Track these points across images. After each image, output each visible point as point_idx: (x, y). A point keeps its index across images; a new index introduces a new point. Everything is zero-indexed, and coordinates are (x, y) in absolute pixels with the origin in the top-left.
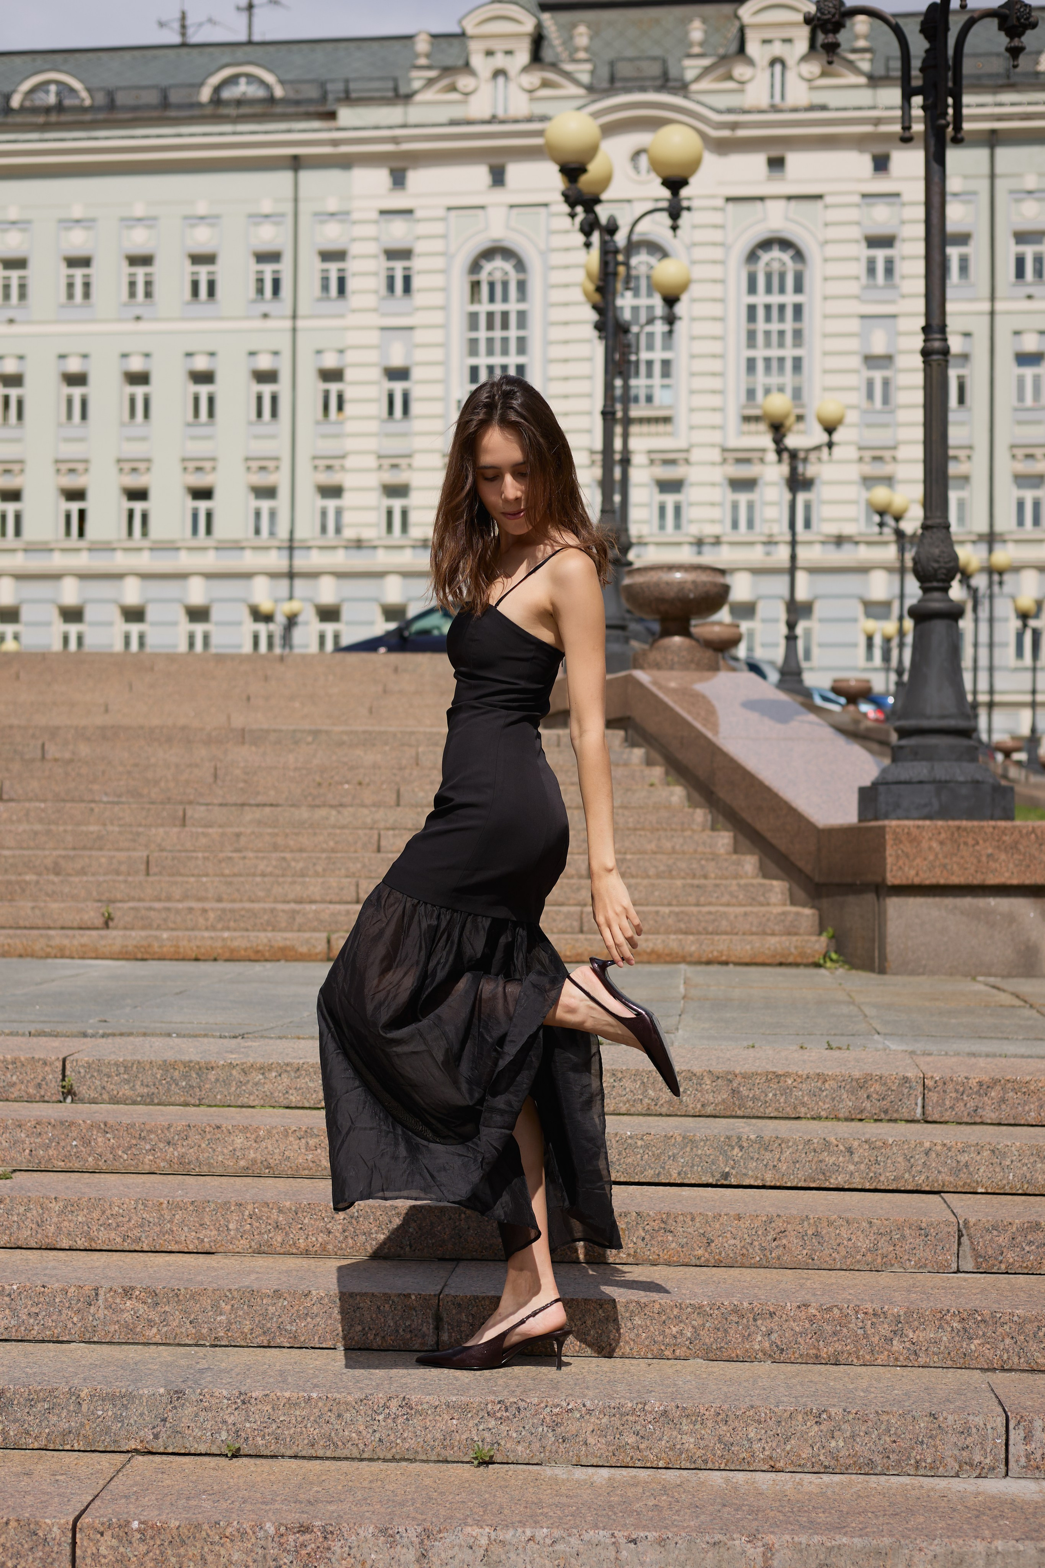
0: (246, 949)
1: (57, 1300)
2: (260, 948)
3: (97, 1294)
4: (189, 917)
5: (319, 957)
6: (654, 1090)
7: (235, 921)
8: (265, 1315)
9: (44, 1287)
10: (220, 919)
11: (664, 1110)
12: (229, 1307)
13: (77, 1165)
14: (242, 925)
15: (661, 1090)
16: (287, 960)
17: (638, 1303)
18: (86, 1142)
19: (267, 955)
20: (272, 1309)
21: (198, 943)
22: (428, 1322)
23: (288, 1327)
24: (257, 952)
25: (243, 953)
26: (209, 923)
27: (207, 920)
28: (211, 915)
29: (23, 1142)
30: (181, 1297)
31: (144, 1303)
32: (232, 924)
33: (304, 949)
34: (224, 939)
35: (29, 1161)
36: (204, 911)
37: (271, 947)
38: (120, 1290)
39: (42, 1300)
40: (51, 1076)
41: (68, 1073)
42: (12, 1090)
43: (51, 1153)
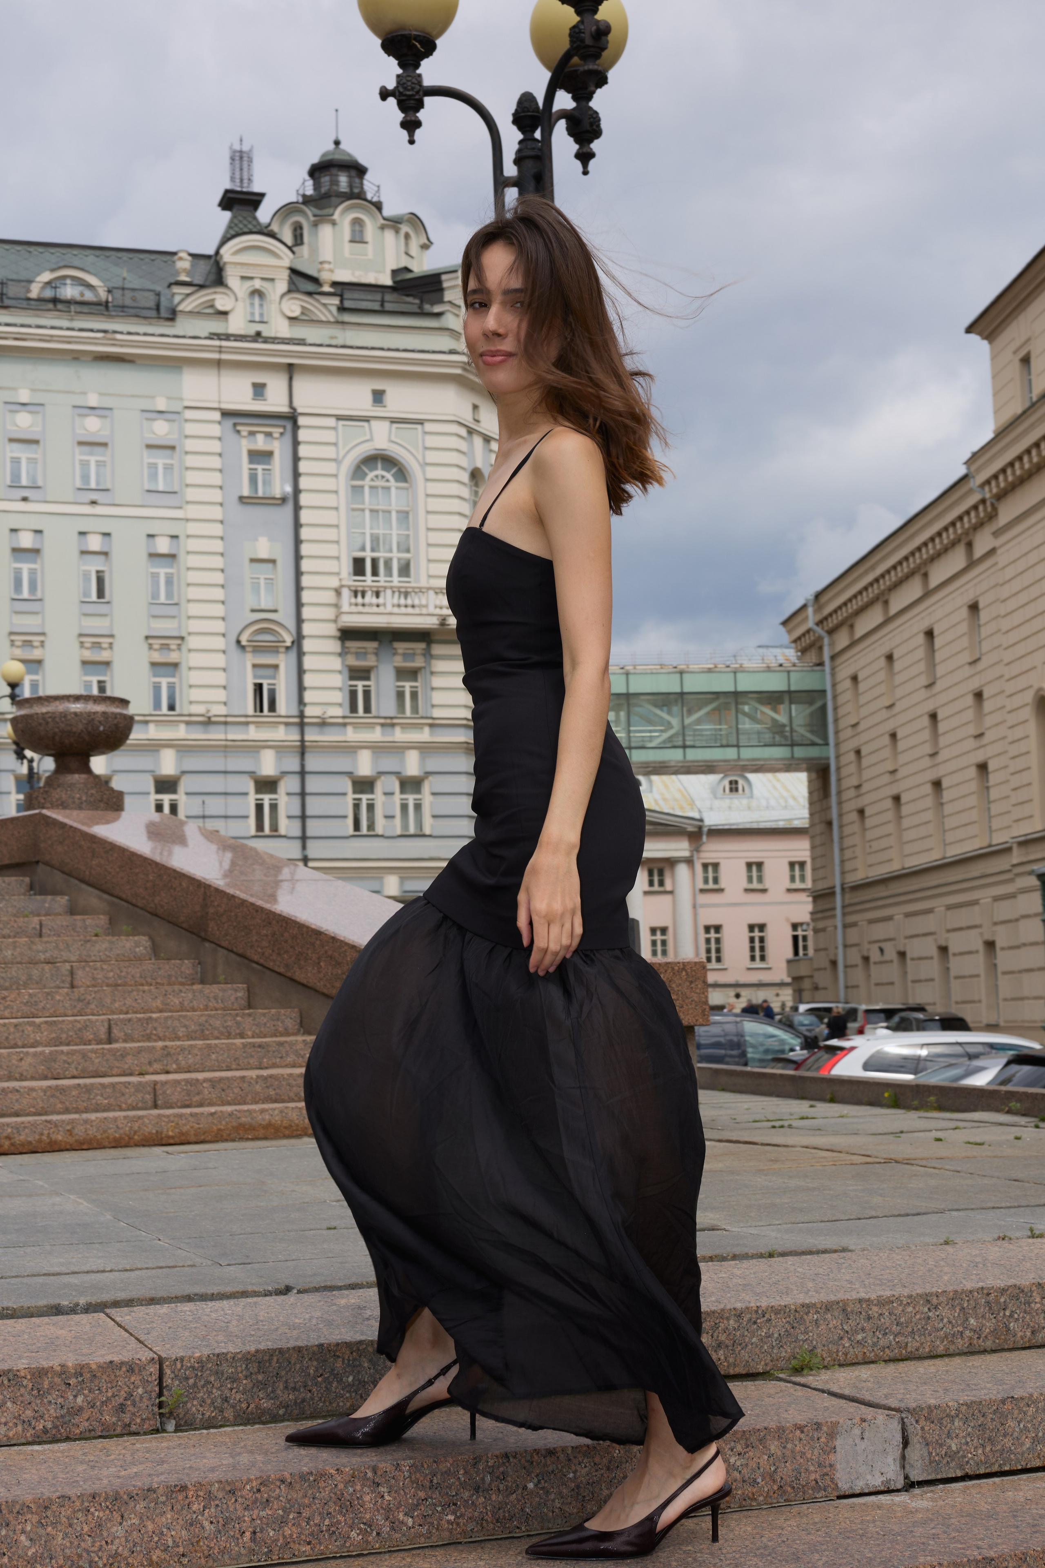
6: (976, 1318)
11: (989, 1344)
13: (333, 1547)
15: (983, 1317)
18: (347, 1505)
29: (240, 1520)
35: (252, 1552)
40: (140, 1391)
41: (167, 1381)
42: (76, 1420)
43: (288, 1532)
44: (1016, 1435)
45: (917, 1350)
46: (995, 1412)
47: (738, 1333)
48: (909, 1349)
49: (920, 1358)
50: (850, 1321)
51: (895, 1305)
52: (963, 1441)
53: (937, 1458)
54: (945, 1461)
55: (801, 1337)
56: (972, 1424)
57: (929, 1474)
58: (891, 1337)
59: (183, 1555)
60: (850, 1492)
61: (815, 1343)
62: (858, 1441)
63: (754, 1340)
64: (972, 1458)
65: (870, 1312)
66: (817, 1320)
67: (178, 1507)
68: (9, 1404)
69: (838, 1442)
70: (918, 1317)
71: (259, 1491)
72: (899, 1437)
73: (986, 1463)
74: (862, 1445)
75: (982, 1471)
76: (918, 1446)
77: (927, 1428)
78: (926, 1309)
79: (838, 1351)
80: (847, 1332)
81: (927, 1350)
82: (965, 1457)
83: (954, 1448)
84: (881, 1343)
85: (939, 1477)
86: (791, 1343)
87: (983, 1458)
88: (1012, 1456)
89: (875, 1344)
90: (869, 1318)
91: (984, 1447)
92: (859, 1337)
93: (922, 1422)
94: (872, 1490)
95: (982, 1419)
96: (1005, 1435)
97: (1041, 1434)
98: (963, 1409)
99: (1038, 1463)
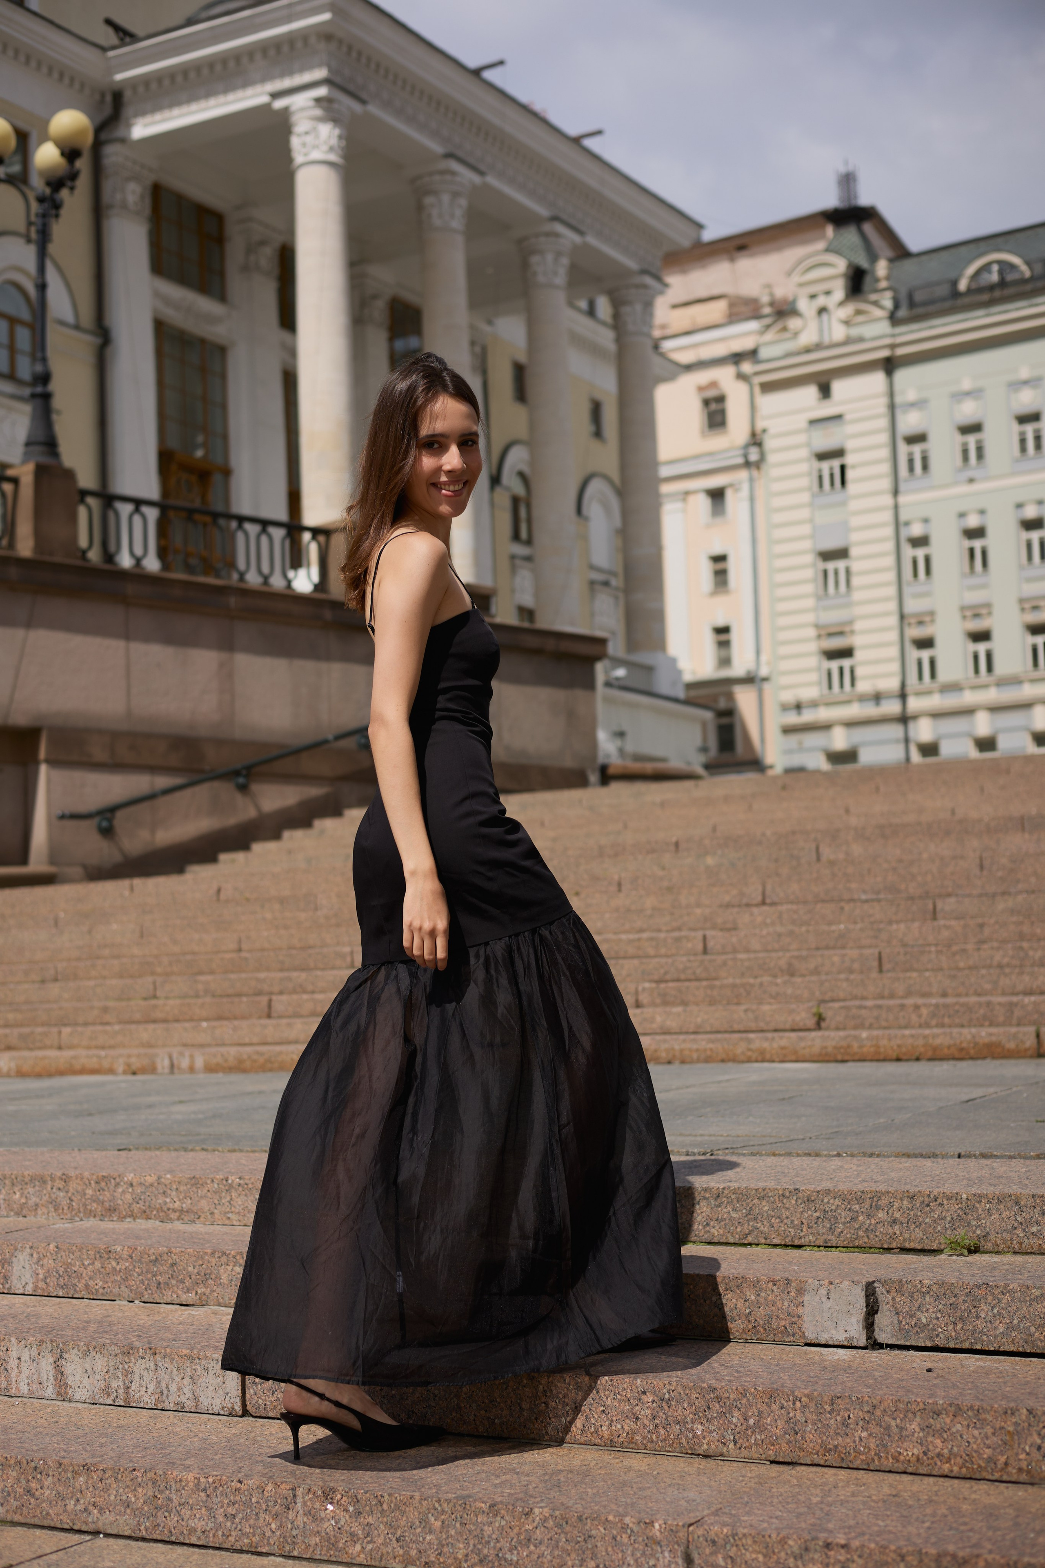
0: (949, 1047)
1: (254, 1500)
2: (964, 1045)
3: (295, 1496)
4: (902, 1014)
5: (1029, 1053)
7: (949, 1017)
8: (480, 1537)
9: (240, 1482)
10: (933, 1015)
12: (440, 1523)
14: (957, 1021)
16: (994, 1057)
19: (972, 1052)
20: (488, 1530)
21: (899, 1042)
22: (677, 1563)
23: (508, 1556)
24: (962, 1049)
25: (946, 1051)
26: (923, 1020)
27: (920, 1016)
28: (924, 1011)
30: (385, 1506)
31: (346, 1510)
32: (946, 1020)
33: (1011, 1045)
34: (925, 1037)
36: (917, 1007)
37: (976, 1044)
38: (319, 1493)
44: (989, 1318)
46: (968, 1294)
47: (912, 1213)
50: (1024, 1214)
52: (934, 1315)
53: (907, 1327)
54: (915, 1331)
56: (943, 1302)
57: (898, 1339)
60: (817, 1341)
61: (988, 1230)
62: (824, 1299)
63: (927, 1220)
64: (942, 1333)
66: (989, 1209)
69: (806, 1298)
72: (862, 1302)
73: (956, 1339)
74: (829, 1304)
75: (952, 1346)
76: (888, 1313)
77: (898, 1299)
79: (1011, 1239)
80: (1021, 1224)
82: (935, 1330)
83: (924, 1321)
85: (908, 1343)
86: (964, 1227)
87: (953, 1334)
88: (985, 1338)
91: (955, 1324)
92: (1034, 1229)
93: (894, 1294)
94: (836, 1343)
95: (954, 1299)
96: (978, 1317)
97: (1015, 1322)
98: (935, 1287)
99: (1012, 1348)
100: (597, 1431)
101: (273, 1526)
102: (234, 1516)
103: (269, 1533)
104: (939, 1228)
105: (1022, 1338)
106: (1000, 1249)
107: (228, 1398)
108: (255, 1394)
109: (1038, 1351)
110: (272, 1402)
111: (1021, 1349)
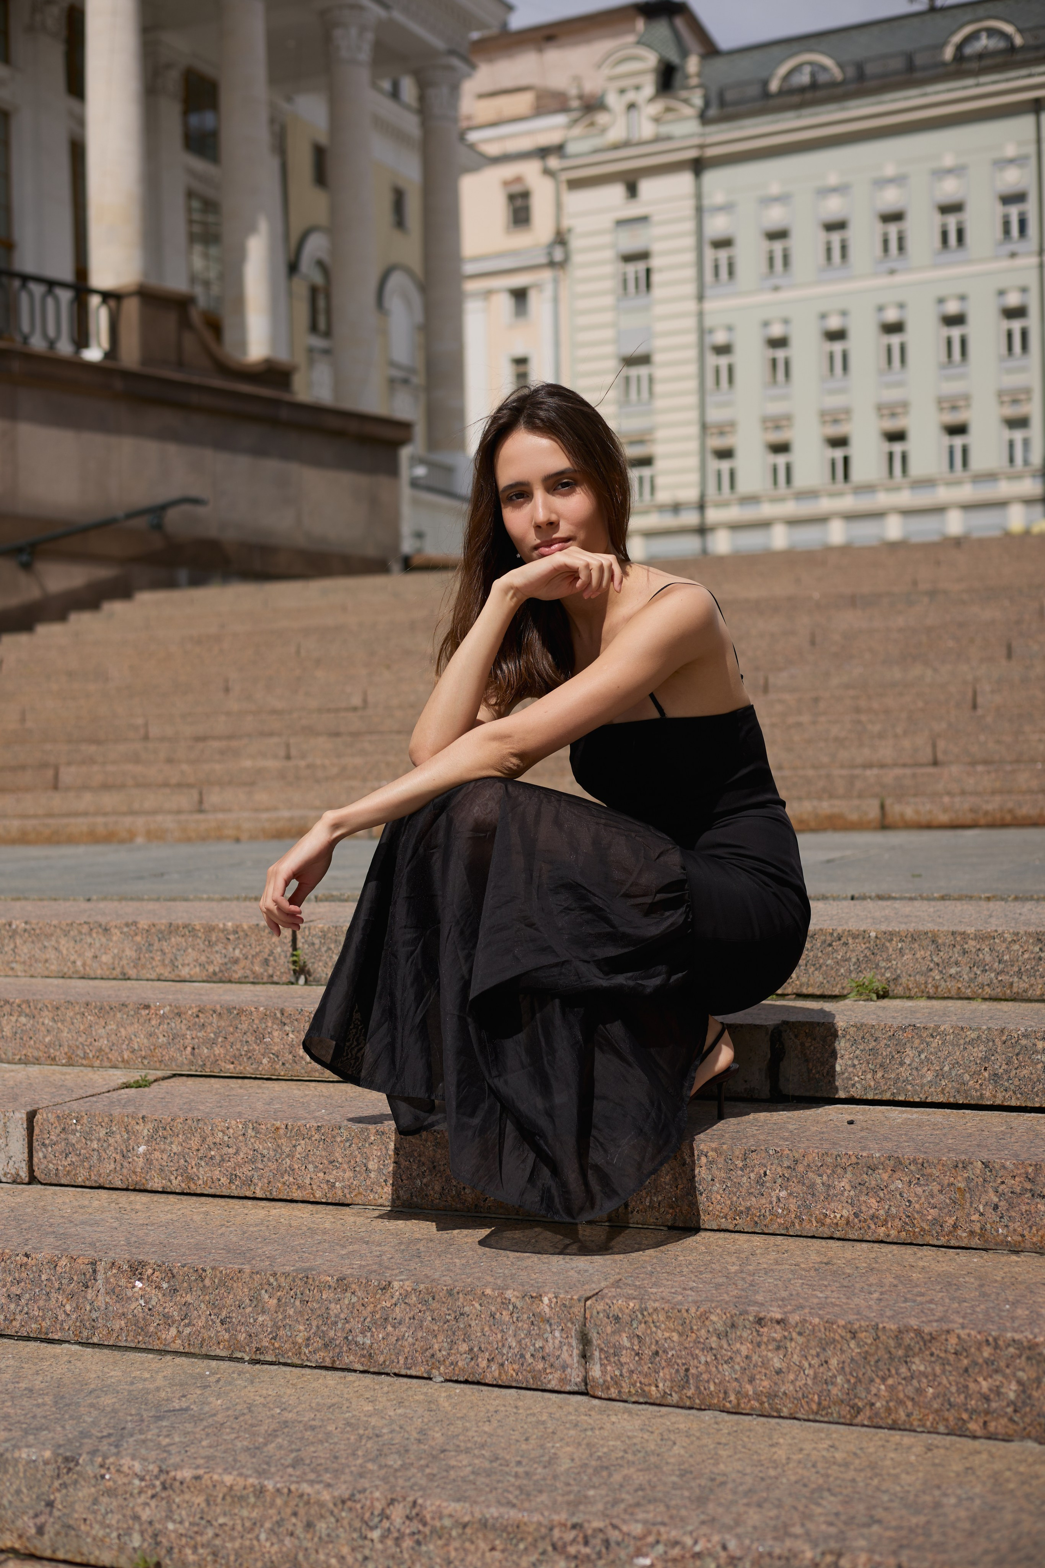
1: (44, 1277)
3: (95, 1271)
5: (873, 825)
8: (325, 1318)
9: (27, 1255)
12: (275, 1301)
16: (837, 829)
17: (918, 1332)
18: (259, 1037)
19: (813, 824)
20: (335, 1308)
22: (570, 1345)
23: (360, 1339)
29: (184, 1036)
30: (207, 1282)
31: (158, 1287)
33: (854, 817)
35: (192, 1063)
38: (125, 1267)
39: (24, 1275)
40: (279, 950)
41: (299, 944)
42: (235, 968)
43: (217, 1052)
44: (915, 1065)
45: (1025, 991)
46: (890, 1038)
47: (811, 954)
48: (1015, 990)
49: (1029, 1000)
50: (941, 954)
51: (997, 941)
52: (850, 1062)
55: (882, 964)
56: (861, 1047)
58: (993, 975)
59: (145, 1058)
61: (899, 972)
63: (829, 962)
65: (966, 946)
66: (901, 949)
67: (142, 1020)
68: (190, 950)
70: (1026, 956)
71: (198, 1016)
73: (875, 1089)
75: (870, 1097)
76: (795, 1060)
77: (807, 1045)
78: (1037, 949)
79: (926, 983)
80: (938, 965)
81: (1038, 993)
82: (850, 1079)
83: (838, 1068)
84: (980, 979)
85: (818, 1095)
86: (871, 969)
87: (872, 1084)
88: (909, 1087)
89: (971, 980)
90: (965, 952)
91: (875, 1072)
92: (953, 971)
93: (803, 1038)
95: (874, 1044)
96: (902, 1064)
97: (946, 1068)
98: (852, 1030)
99: (941, 1099)
100: (459, 1194)
101: (68, 1308)
102: (19, 1297)
103: (62, 1317)
104: (842, 971)
105: (953, 1087)
106: (913, 993)
107: (11, 1163)
108: (45, 1157)
109: (972, 1102)
110: (65, 1167)
111: (952, 1100)
